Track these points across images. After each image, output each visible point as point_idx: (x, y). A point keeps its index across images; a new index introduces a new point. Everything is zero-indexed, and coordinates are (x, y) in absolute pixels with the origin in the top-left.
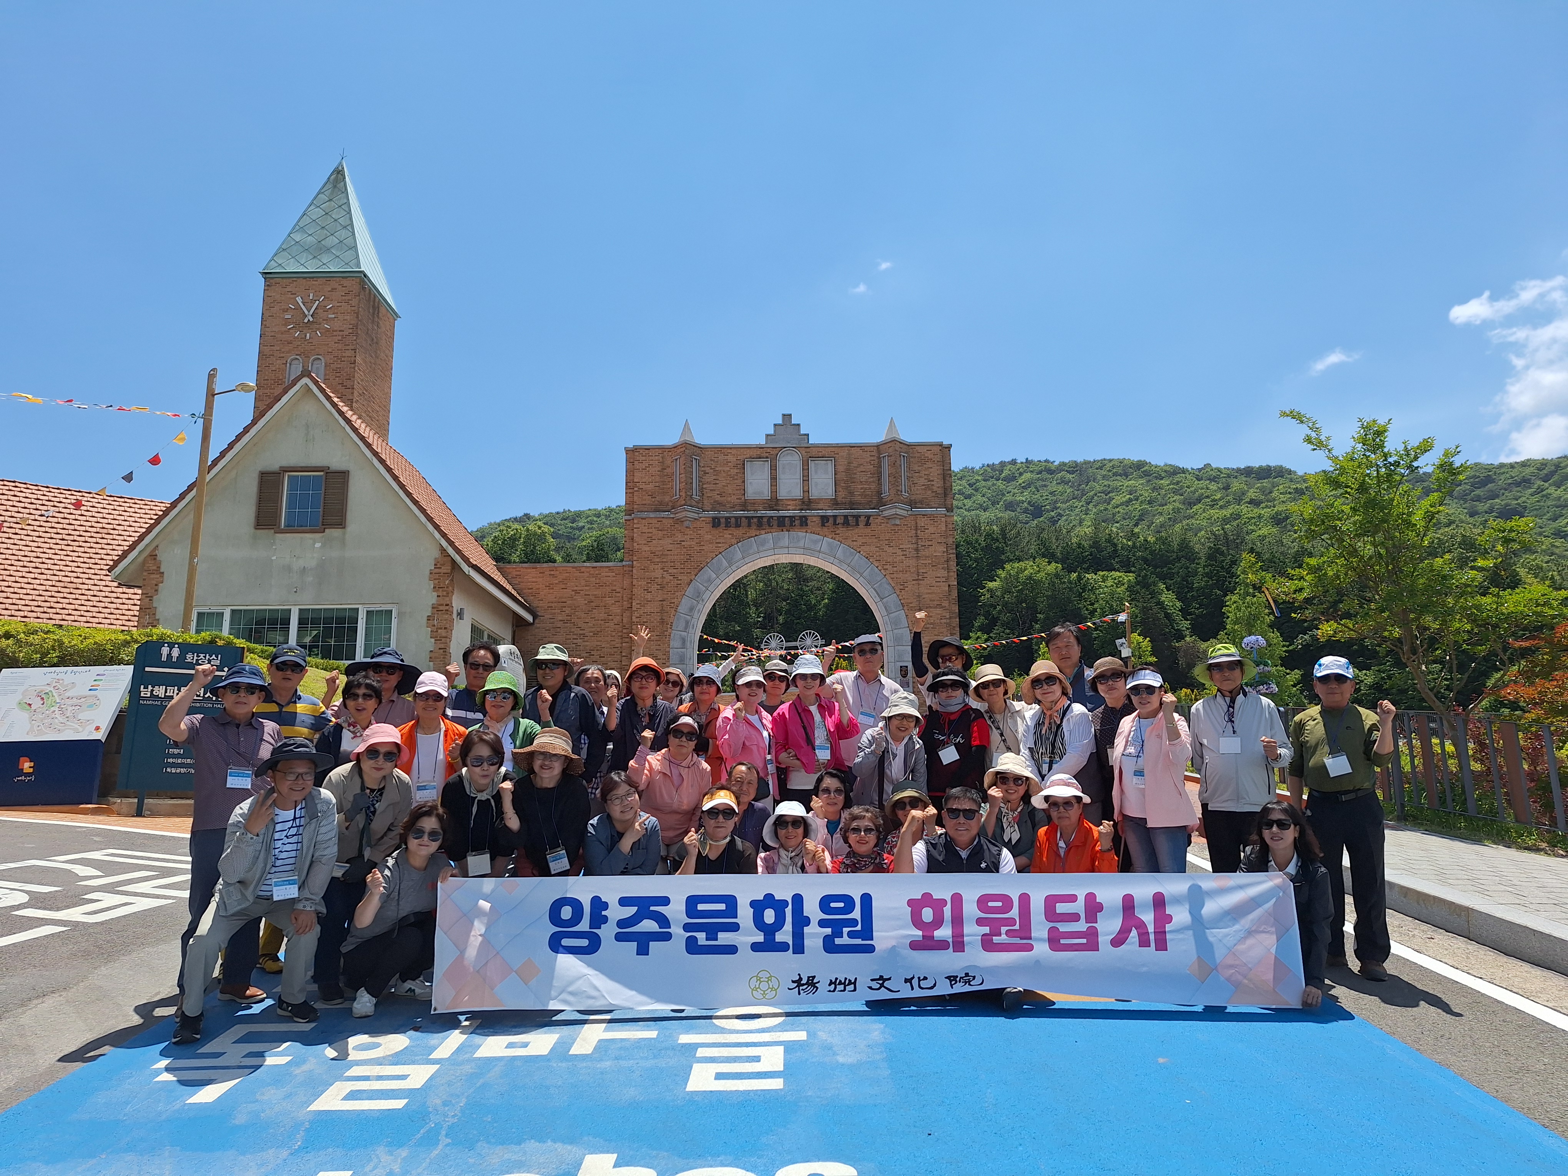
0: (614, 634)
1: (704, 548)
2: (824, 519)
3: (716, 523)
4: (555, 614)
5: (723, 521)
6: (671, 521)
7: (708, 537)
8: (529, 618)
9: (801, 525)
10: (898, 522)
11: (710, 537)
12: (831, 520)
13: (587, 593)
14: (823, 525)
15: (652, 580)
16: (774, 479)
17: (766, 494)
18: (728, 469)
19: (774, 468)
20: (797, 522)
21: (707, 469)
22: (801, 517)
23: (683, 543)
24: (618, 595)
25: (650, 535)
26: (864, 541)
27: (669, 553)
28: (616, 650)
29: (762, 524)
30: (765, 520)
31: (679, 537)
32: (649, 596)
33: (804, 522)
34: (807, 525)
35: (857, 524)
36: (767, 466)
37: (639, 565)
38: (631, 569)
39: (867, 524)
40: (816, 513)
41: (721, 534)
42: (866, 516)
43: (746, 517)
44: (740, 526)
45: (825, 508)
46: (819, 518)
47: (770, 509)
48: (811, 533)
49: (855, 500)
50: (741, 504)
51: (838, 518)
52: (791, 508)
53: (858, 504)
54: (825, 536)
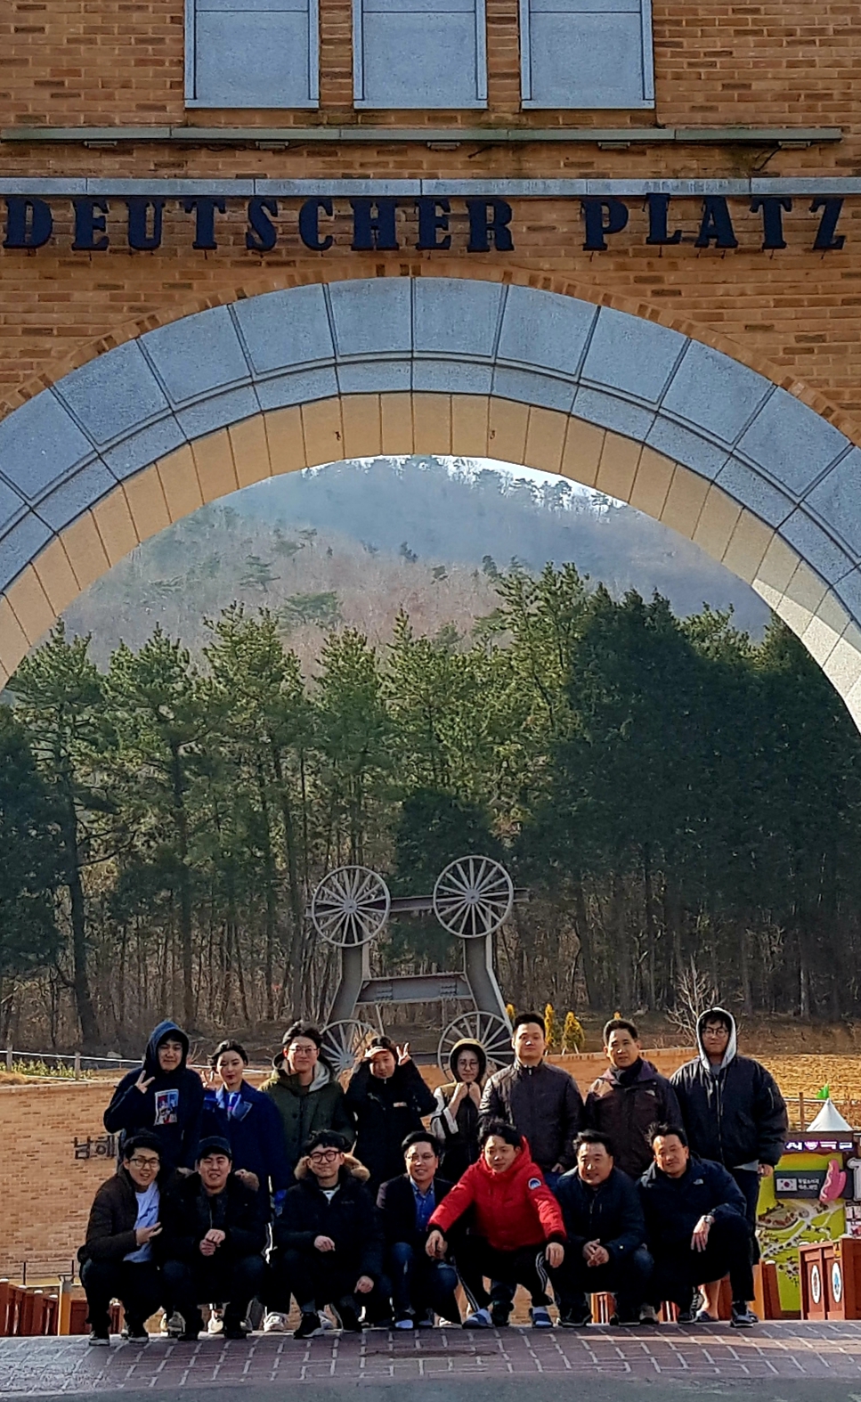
2: (601, 221)
3: (25, 226)
5: (64, 216)
9: (476, 245)
12: (638, 218)
16: (338, 4)
17: (301, 91)
20: (459, 229)
29: (276, 236)
30: (289, 216)
33: (488, 230)
34: (505, 244)
35: (774, 239)
39: (826, 241)
40: (555, 188)
41: (55, 288)
42: (818, 200)
43: (189, 202)
44: (153, 246)
45: (603, 162)
46: (574, 211)
47: (315, 164)
48: (532, 282)
49: (758, 124)
50: (163, 133)
51: (674, 212)
52: (426, 158)
53: (773, 145)
54: (607, 300)
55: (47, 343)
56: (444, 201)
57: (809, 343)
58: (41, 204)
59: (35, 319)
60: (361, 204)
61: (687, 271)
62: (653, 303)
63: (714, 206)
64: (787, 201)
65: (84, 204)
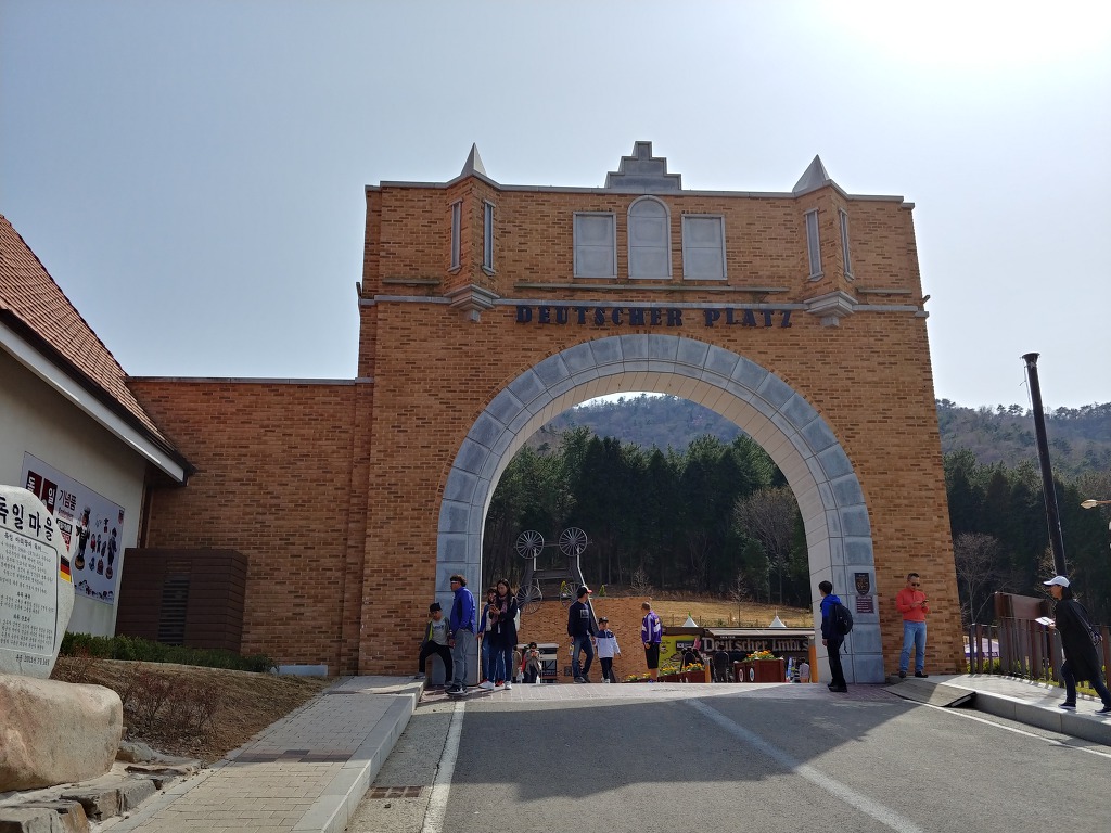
0: (332, 505)
1: (502, 357)
2: (710, 317)
3: (523, 316)
4: (225, 467)
5: (536, 312)
6: (443, 310)
7: (509, 339)
8: (177, 473)
9: (670, 324)
10: (836, 322)
11: (513, 339)
12: (723, 317)
13: (288, 431)
14: (709, 324)
15: (409, 410)
16: (623, 244)
17: (610, 271)
18: (544, 227)
19: (622, 229)
20: (664, 319)
21: (509, 227)
22: (670, 311)
23: (464, 347)
24: (343, 435)
25: (406, 331)
26: (779, 352)
27: (440, 363)
28: (336, 534)
29: (604, 320)
30: (609, 313)
31: (458, 337)
32: (401, 438)
33: (674, 319)
34: (680, 323)
35: (768, 324)
36: (612, 224)
37: (384, 383)
38: (369, 390)
39: (786, 324)
40: (695, 305)
41: (532, 335)
42: (782, 311)
43: (576, 308)
44: (564, 323)
45: (711, 297)
46: (701, 313)
47: (616, 296)
48: (688, 336)
49: (762, 286)
50: (567, 286)
51: (735, 314)
52: (652, 295)
53: (767, 293)
54: (712, 343)
55: (529, 353)
56: (659, 310)
57: (779, 358)
58: (529, 308)
59: (526, 346)
60: (632, 310)
61: (739, 333)
62: (727, 344)
63: (748, 312)
64: (772, 312)
65: (542, 308)
